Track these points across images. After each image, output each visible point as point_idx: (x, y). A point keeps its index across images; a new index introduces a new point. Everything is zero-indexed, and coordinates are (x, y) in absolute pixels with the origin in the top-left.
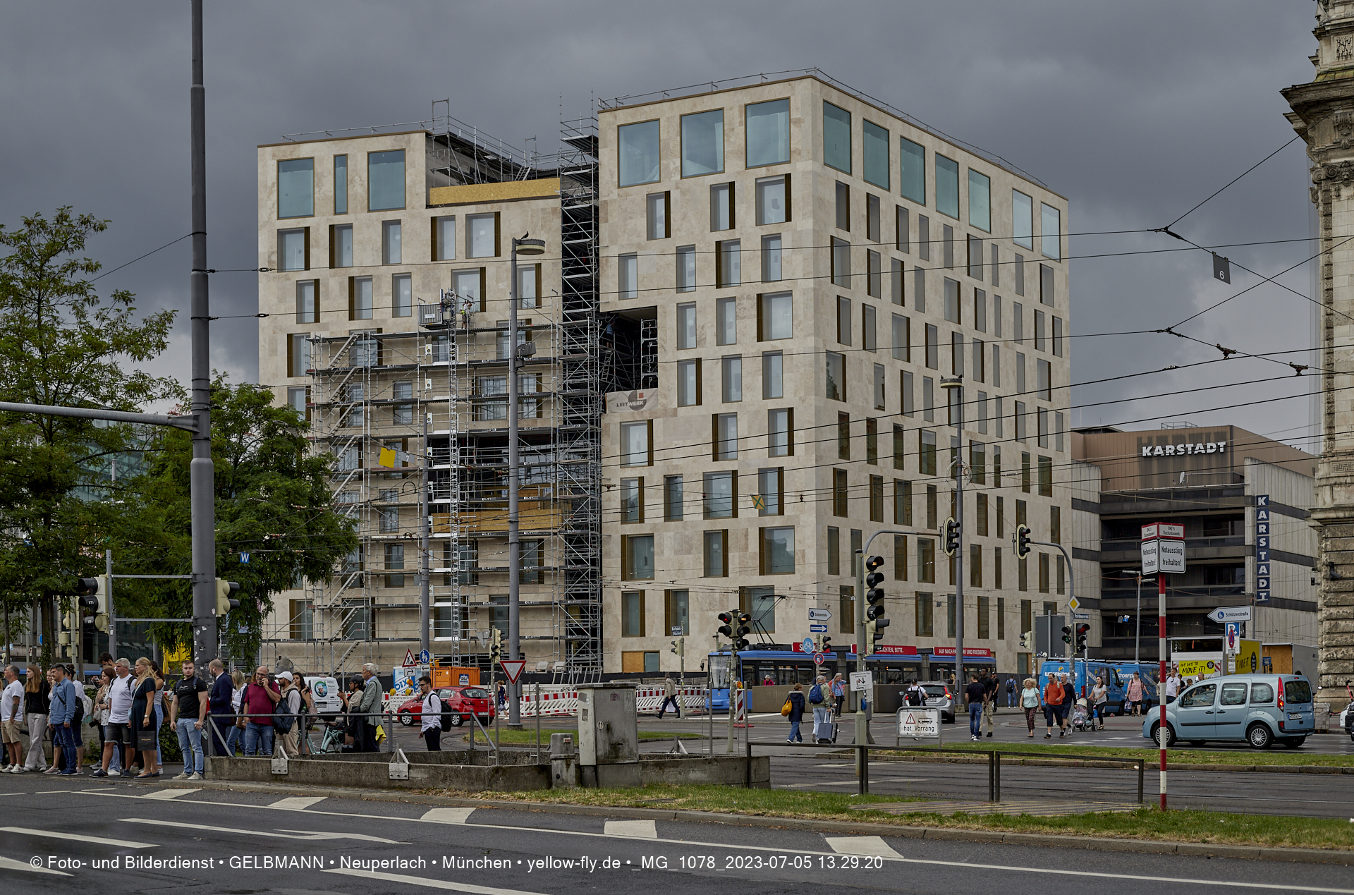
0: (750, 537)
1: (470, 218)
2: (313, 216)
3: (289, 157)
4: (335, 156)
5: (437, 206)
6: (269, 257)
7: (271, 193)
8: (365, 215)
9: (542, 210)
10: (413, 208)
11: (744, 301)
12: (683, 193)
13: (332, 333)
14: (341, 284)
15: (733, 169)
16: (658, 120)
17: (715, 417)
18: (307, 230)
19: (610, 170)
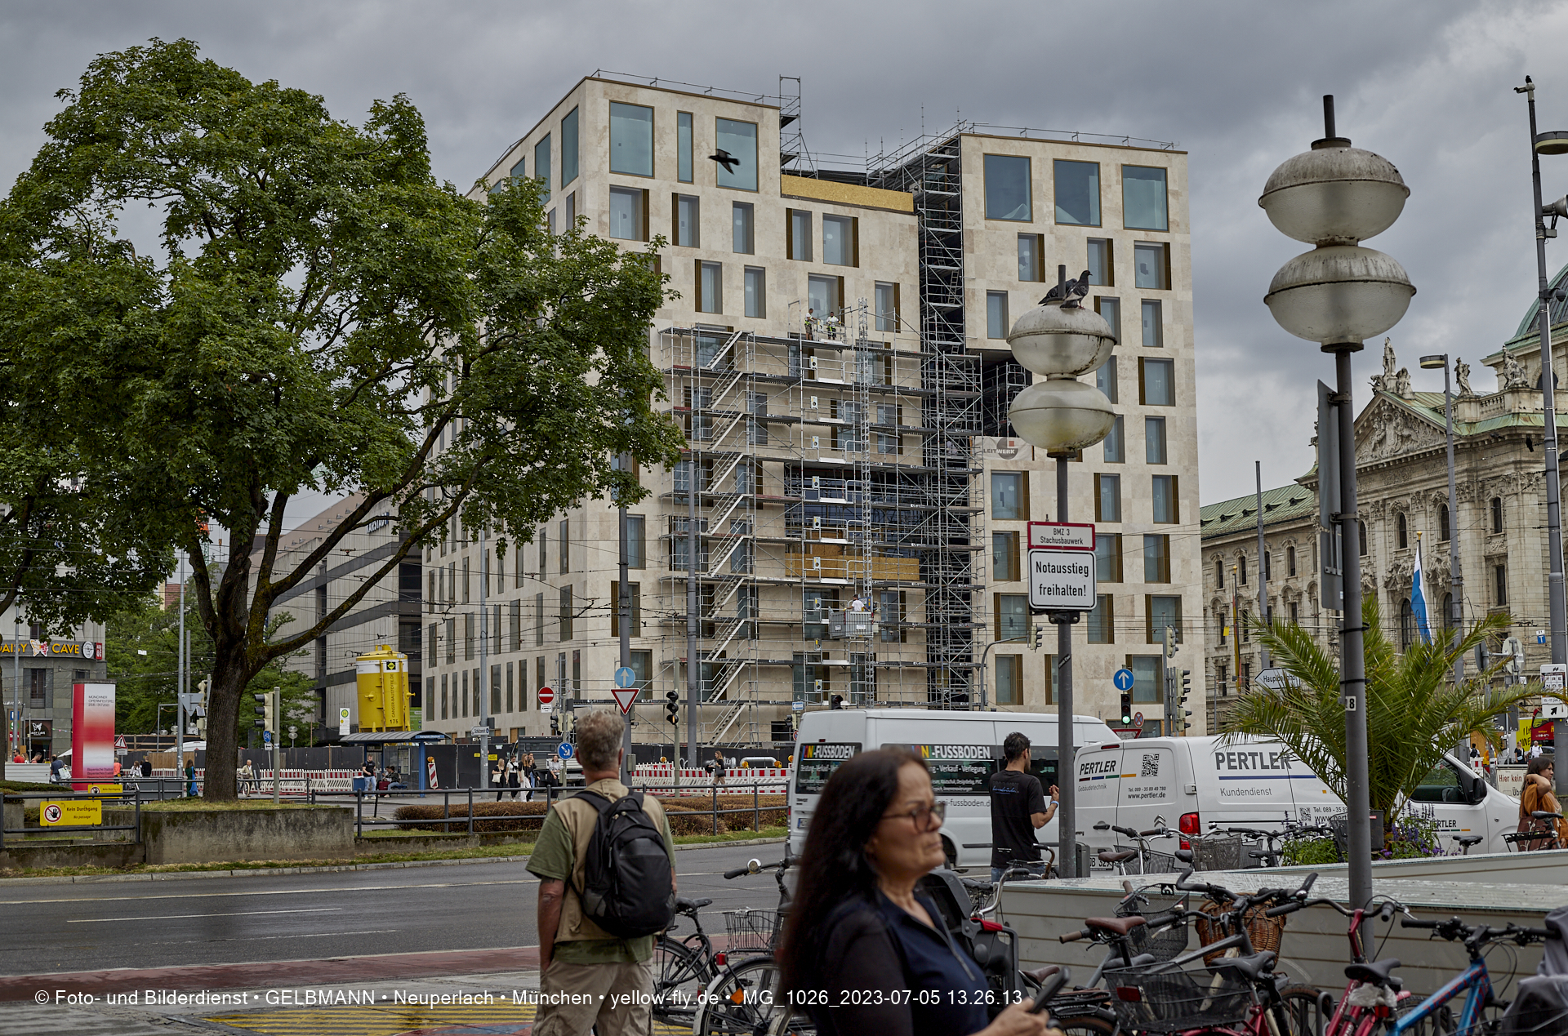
0: (1136, 603)
1: (827, 217)
2: (653, 177)
3: (624, 100)
4: (679, 112)
5: (790, 197)
6: (600, 216)
7: (602, 138)
8: (713, 189)
9: (900, 225)
10: (767, 193)
11: (1126, 362)
12: (1059, 239)
13: (676, 323)
14: (686, 266)
15: (1111, 226)
16: (1029, 158)
17: (1097, 476)
18: (646, 192)
19: (976, 199)
